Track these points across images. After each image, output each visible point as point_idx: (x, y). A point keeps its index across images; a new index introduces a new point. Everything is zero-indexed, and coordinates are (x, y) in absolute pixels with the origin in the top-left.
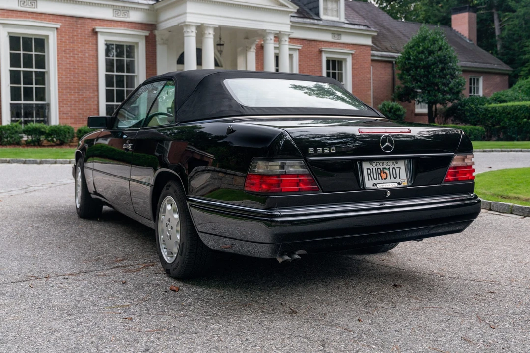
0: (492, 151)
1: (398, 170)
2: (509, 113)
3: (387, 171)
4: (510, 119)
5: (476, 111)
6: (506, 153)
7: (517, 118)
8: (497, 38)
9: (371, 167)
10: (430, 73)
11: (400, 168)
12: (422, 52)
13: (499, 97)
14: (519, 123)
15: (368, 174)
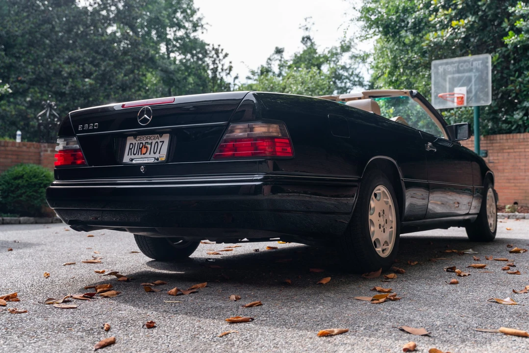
1: (160, 144)
3: (149, 146)
9: (134, 142)
11: (163, 142)
15: (130, 149)
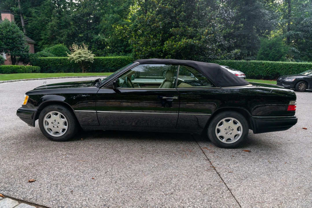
0: (65, 78)
2: (51, 61)
4: (52, 64)
5: (35, 60)
6: (70, 78)
7: (55, 63)
8: (23, 27)
10: (14, 42)
12: (9, 32)
13: (42, 54)
14: (56, 66)
